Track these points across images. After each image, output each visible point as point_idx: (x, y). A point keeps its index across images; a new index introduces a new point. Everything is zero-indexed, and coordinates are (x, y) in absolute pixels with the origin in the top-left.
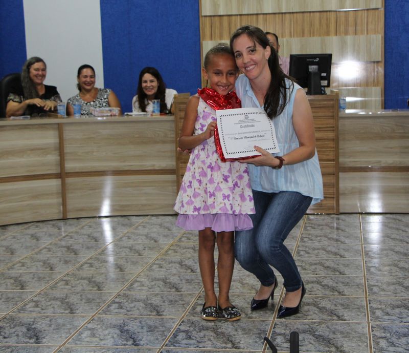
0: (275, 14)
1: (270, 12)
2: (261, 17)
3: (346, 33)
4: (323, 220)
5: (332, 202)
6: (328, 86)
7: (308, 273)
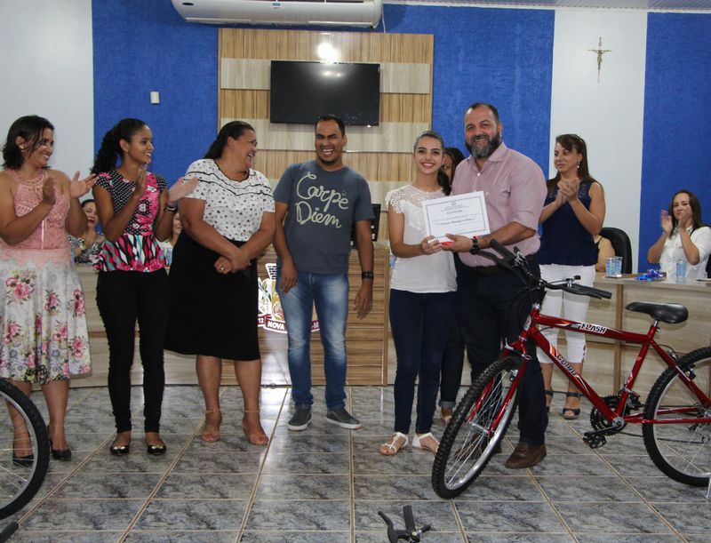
0: (307, 151)
1: (302, 149)
2: (291, 154)
3: (389, 179)
4: (371, 392)
5: (379, 372)
6: (375, 240)
7: (372, 452)
